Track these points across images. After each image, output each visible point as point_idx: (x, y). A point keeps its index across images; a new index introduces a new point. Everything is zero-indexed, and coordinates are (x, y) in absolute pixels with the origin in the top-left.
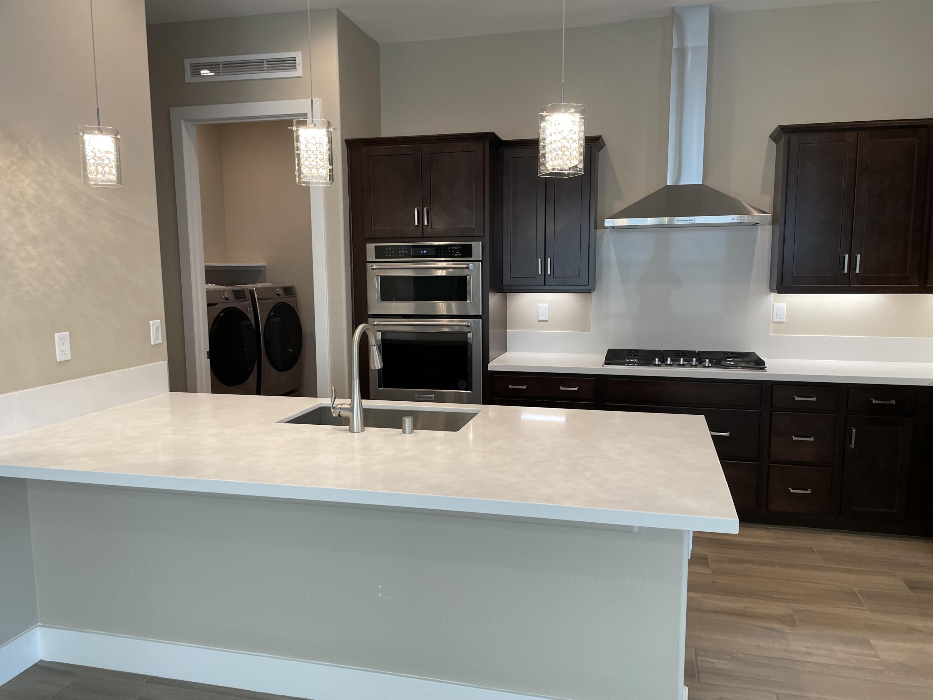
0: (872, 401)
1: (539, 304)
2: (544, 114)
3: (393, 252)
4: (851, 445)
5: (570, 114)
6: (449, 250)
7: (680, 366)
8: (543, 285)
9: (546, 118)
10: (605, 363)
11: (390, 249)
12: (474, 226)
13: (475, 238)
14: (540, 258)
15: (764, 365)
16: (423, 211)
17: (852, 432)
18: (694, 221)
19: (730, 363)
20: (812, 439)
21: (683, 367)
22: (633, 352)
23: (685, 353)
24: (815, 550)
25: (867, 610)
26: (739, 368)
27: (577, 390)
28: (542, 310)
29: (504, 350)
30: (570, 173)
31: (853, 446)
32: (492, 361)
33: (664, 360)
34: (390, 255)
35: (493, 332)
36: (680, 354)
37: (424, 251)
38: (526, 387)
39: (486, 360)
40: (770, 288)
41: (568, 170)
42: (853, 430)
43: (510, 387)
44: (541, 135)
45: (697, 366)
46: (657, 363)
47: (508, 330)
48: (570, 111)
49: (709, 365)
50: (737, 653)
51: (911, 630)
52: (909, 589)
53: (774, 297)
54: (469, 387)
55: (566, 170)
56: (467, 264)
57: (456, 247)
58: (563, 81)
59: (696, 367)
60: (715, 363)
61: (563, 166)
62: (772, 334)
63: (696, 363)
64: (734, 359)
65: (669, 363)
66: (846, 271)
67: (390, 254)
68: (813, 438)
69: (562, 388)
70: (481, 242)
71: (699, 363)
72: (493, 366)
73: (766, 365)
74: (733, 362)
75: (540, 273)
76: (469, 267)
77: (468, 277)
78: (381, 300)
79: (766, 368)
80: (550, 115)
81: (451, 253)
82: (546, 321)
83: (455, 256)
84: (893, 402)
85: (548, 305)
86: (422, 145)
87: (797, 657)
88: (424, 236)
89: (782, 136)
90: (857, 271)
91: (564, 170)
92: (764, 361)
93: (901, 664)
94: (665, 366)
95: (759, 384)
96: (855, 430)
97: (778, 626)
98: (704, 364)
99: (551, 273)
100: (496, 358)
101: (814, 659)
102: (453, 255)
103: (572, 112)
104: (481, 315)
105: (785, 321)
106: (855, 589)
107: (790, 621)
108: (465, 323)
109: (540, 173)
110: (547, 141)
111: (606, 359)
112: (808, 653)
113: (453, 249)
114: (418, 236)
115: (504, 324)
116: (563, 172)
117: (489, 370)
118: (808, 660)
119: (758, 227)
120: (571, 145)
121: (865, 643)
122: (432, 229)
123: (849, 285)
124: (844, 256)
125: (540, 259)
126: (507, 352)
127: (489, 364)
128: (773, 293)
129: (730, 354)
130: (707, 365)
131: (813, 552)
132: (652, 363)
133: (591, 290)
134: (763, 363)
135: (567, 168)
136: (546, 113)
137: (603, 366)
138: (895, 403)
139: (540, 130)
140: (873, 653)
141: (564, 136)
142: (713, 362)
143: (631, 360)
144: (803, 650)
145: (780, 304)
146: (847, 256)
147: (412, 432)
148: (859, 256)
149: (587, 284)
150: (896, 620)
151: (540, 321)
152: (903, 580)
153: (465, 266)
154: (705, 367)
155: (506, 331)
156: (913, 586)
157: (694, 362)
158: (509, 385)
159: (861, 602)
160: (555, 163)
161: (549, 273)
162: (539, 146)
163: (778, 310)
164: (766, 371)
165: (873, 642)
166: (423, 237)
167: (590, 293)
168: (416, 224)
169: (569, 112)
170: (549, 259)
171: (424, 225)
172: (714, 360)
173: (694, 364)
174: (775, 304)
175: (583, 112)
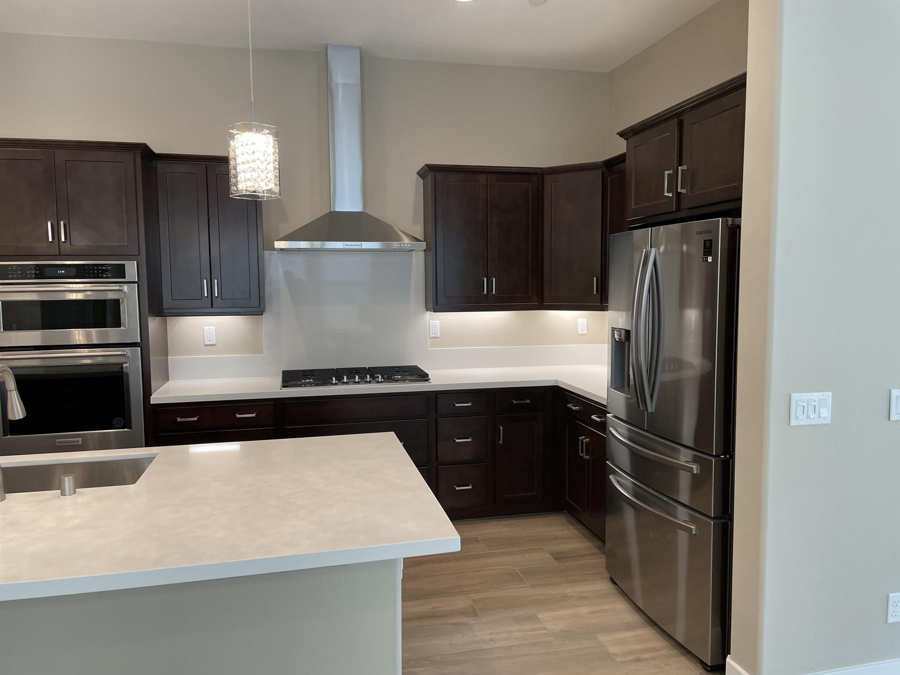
0: (513, 402)
1: (205, 327)
2: (235, 132)
3: (19, 272)
4: (500, 441)
5: (263, 135)
6: (96, 269)
7: (356, 383)
8: (211, 307)
9: (236, 137)
10: (283, 385)
11: (14, 269)
12: (126, 244)
13: (129, 257)
14: (205, 279)
15: (428, 377)
16: (59, 227)
17: (500, 429)
18: (360, 246)
19: (398, 377)
20: (470, 440)
21: (359, 384)
22: (308, 372)
23: (358, 370)
24: (479, 539)
25: (528, 587)
26: (407, 381)
27: (255, 416)
28: (208, 333)
29: (167, 378)
30: (264, 195)
31: (501, 442)
32: (154, 392)
33: (340, 379)
34: (15, 276)
35: (154, 359)
36: (354, 372)
37: (62, 271)
38: (198, 418)
39: (147, 391)
40: (425, 307)
41: (262, 192)
42: (501, 428)
43: (179, 420)
44: (230, 154)
45: (372, 382)
46: (334, 382)
47: (169, 357)
48: (263, 131)
49: (381, 380)
50: (434, 656)
51: (565, 598)
52: (555, 560)
53: (429, 315)
54: (127, 424)
55: (259, 193)
56: (119, 286)
57: (104, 267)
58: (252, 99)
59: (370, 383)
60: (386, 378)
61: (258, 188)
62: (429, 348)
63: (370, 380)
64: (402, 373)
65: (345, 381)
66: (485, 292)
67: (15, 274)
68: (471, 438)
69: (238, 416)
70: (136, 262)
71: (372, 380)
72: (156, 398)
73: (430, 377)
74: (400, 376)
75: (206, 295)
76: (123, 289)
77: (121, 300)
78: (3, 330)
79: (430, 379)
80: (241, 133)
81: (98, 273)
82: (214, 345)
83: (104, 276)
84: (528, 401)
85: (215, 329)
86: (54, 150)
87: (484, 646)
88: (61, 254)
89: (429, 174)
90: (494, 293)
91: (258, 192)
92: (428, 373)
93: (565, 631)
94: (342, 384)
95: (426, 394)
96: (502, 428)
97: (463, 620)
98: (377, 380)
99: (219, 296)
100: (158, 389)
101: (499, 644)
102: (100, 275)
103: (265, 133)
104: (140, 343)
105: (439, 336)
106: (516, 569)
107: (472, 612)
108: (119, 353)
109: (232, 194)
110: (238, 161)
111: (283, 381)
112: (492, 640)
113: (101, 270)
114: (53, 254)
115: (165, 351)
116: (257, 195)
117: (151, 403)
118: (493, 647)
119: (413, 253)
120: (265, 167)
121: (533, 618)
122: (71, 246)
123: (488, 304)
124: (483, 279)
125: (205, 281)
126: (169, 381)
127: (151, 397)
128: (428, 312)
129: (397, 369)
130: (380, 381)
131: (479, 541)
132: (329, 382)
133: (263, 313)
134: (427, 375)
135: (260, 191)
136: (237, 131)
137: (281, 389)
138: (529, 402)
139: (229, 148)
140: (541, 626)
141: (257, 158)
142: (385, 377)
143: (307, 381)
144: (488, 637)
145: (435, 321)
146: (485, 279)
147: (75, 493)
148: (494, 279)
149: (259, 307)
150: (552, 591)
151: (206, 345)
152: (551, 554)
153: (117, 288)
154: (378, 382)
155: (167, 359)
156: (558, 557)
157: (368, 378)
158: (177, 418)
159: (523, 580)
160: (249, 184)
161: (216, 295)
162: (229, 165)
163: (433, 327)
164: (430, 383)
165: (540, 616)
166: (59, 255)
167: (262, 315)
168: (50, 239)
169: (261, 133)
170: (216, 280)
171: (60, 241)
172: (385, 376)
173: (368, 380)
174: (430, 321)
175: (276, 135)
